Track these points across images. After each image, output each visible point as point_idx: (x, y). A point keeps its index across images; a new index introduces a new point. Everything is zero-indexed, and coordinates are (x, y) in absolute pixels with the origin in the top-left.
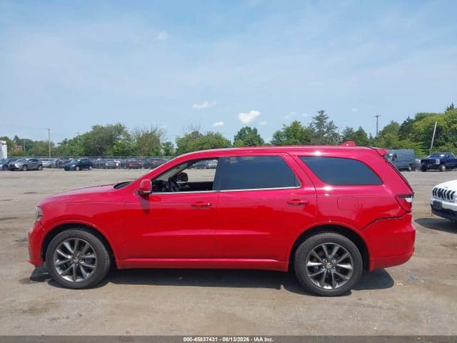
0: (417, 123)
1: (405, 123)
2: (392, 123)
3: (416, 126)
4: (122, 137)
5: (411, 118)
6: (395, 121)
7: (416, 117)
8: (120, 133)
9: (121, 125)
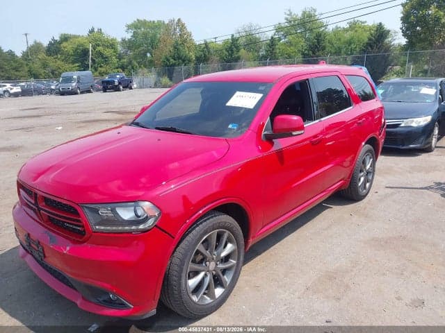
0: (64, 44)
1: (50, 43)
2: (35, 42)
3: (64, 48)
5: (56, 39)
6: (38, 41)
7: (61, 38)
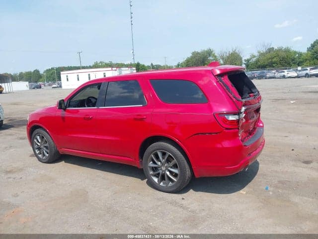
4: (211, 58)
8: (210, 56)
9: (210, 50)
